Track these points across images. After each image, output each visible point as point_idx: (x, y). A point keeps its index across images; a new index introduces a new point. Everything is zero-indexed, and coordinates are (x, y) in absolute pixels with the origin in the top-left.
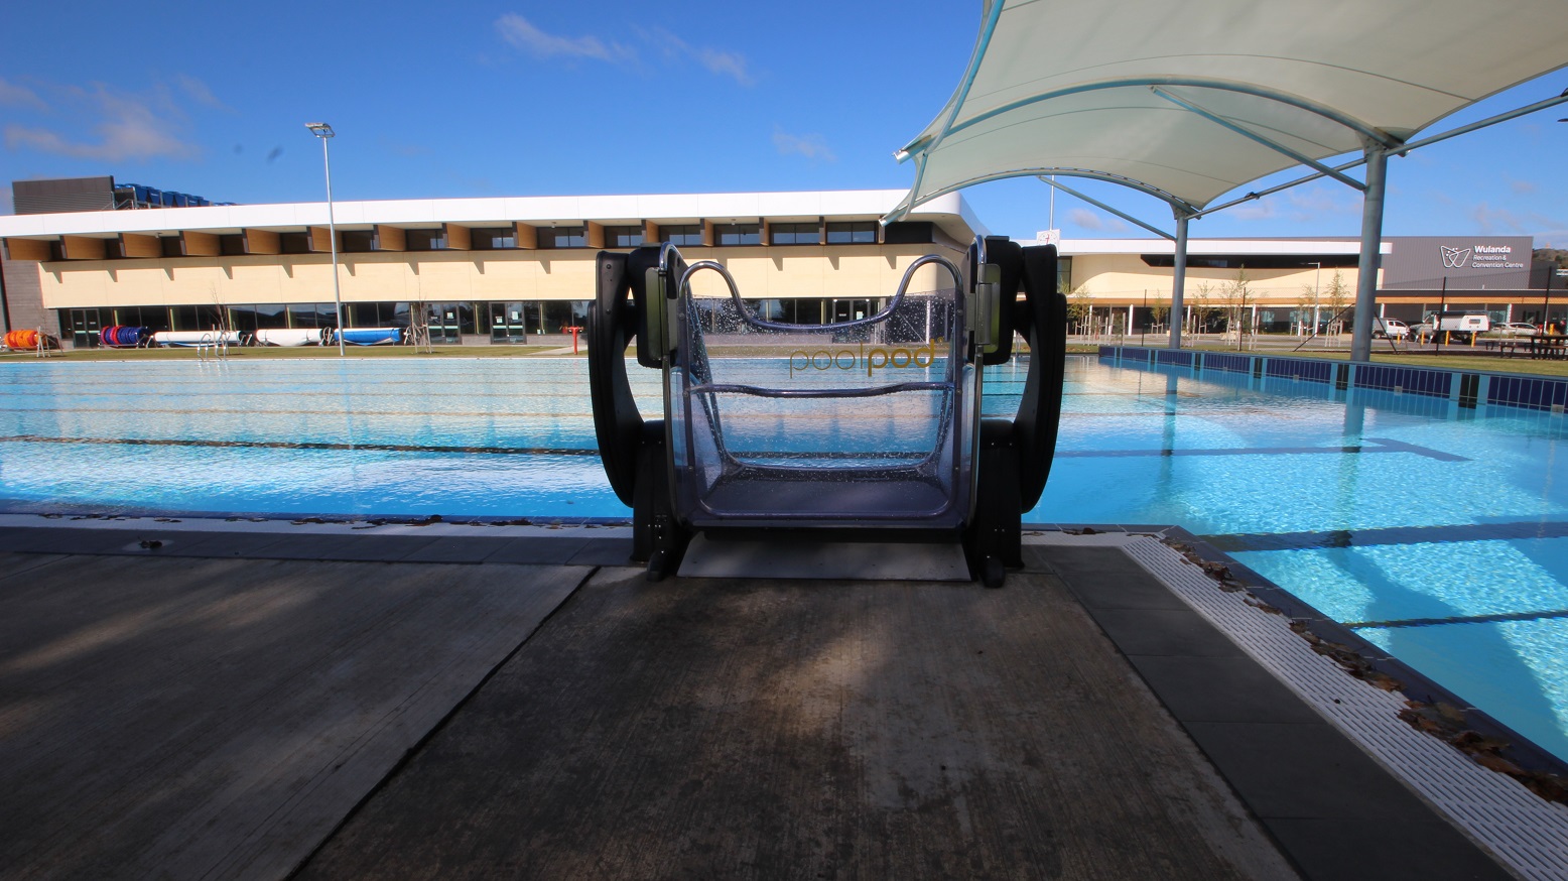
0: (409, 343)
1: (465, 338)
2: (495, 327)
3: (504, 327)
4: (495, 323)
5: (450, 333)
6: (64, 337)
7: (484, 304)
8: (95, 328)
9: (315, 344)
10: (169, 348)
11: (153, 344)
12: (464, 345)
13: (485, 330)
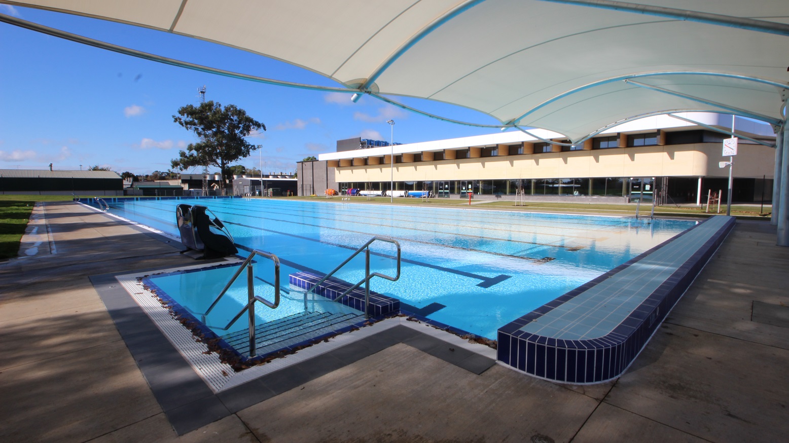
0: (431, 197)
1: (451, 196)
2: (462, 191)
3: (465, 191)
4: (462, 190)
5: (447, 193)
6: (339, 191)
7: (459, 182)
8: (346, 189)
9: (403, 196)
10: (364, 196)
11: (360, 195)
12: (450, 199)
13: (459, 193)
